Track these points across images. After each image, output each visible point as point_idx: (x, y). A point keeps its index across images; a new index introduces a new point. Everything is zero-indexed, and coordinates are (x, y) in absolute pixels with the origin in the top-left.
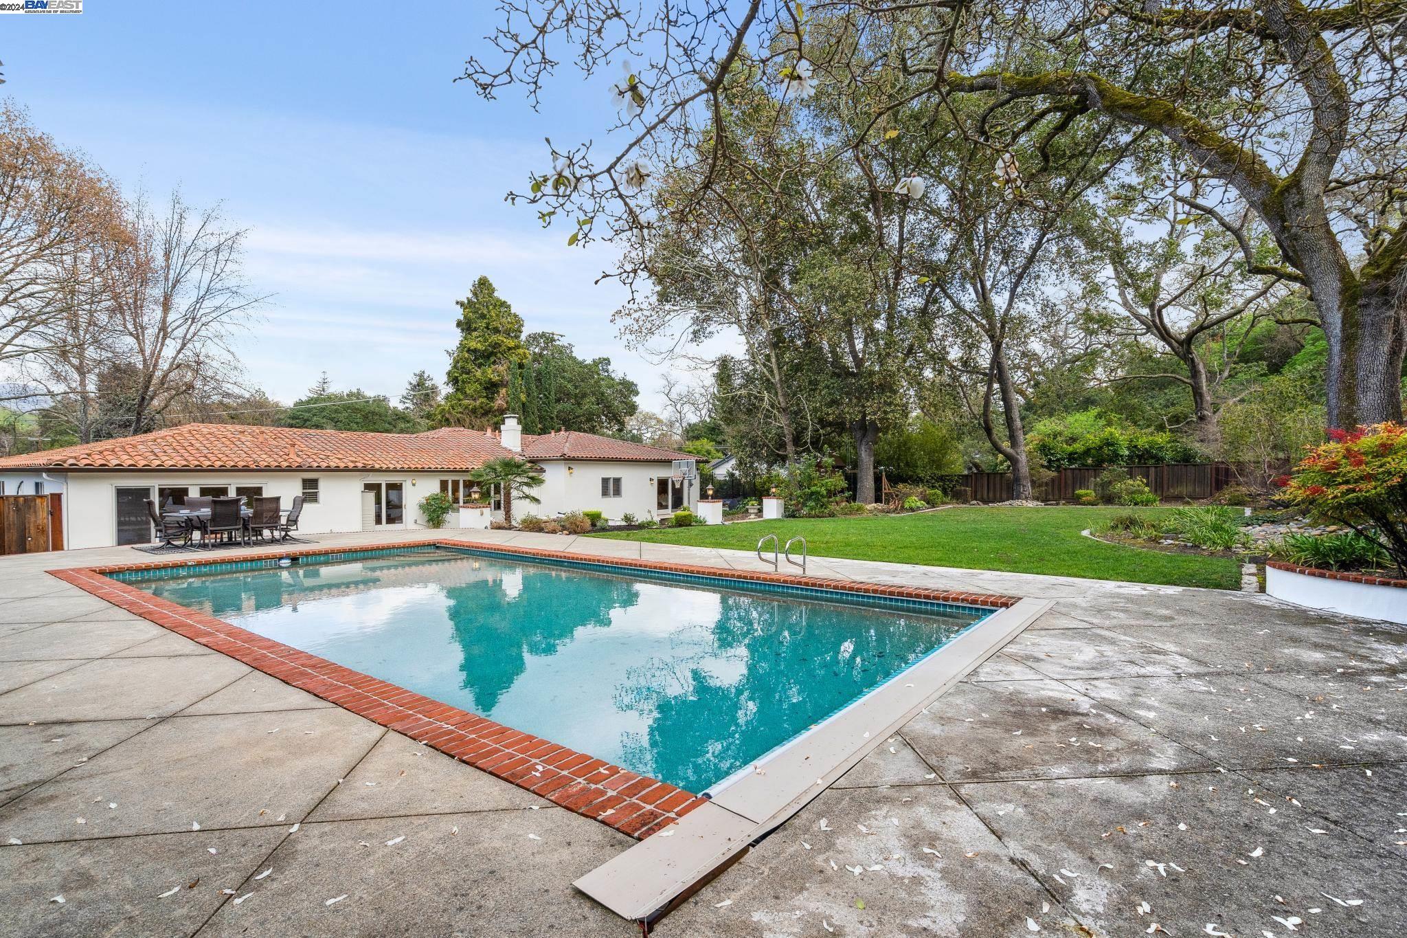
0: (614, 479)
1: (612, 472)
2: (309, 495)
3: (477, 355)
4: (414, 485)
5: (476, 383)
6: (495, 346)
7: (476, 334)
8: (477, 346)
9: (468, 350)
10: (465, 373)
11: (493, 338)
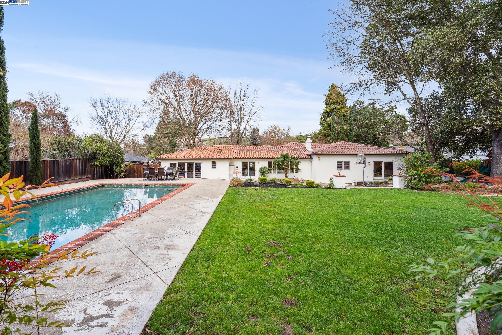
0: (345, 162)
1: (343, 159)
2: (214, 166)
3: (328, 114)
4: (259, 163)
5: (327, 124)
6: (333, 109)
7: (328, 106)
8: (328, 110)
9: (325, 112)
10: (323, 121)
11: (333, 107)
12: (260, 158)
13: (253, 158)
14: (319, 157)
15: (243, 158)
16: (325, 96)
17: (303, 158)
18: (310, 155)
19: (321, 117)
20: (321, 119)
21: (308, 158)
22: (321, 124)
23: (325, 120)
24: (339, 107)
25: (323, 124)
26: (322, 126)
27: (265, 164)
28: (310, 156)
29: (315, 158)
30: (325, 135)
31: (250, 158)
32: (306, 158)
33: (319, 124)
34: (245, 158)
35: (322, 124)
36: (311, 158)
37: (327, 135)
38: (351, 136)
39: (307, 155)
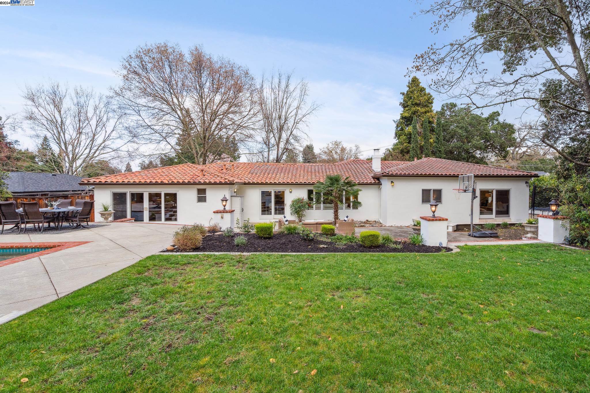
0: (435, 191)
1: (432, 185)
2: (202, 198)
3: (406, 120)
4: (291, 192)
5: (405, 135)
6: (414, 113)
7: (407, 108)
8: (407, 115)
9: (403, 118)
10: (400, 130)
11: (413, 109)
12: (292, 184)
13: (280, 184)
14: (392, 182)
15: (262, 184)
16: (403, 94)
17: (367, 184)
18: (378, 179)
19: (397, 125)
20: (397, 129)
21: (374, 184)
22: (396, 136)
23: (402, 129)
24: (423, 110)
25: (400, 136)
26: (398, 139)
27: (302, 194)
28: (377, 181)
29: (386, 183)
30: (402, 152)
31: (275, 184)
32: (371, 184)
33: (394, 135)
34: (266, 184)
35: (398, 135)
36: (380, 184)
37: (405, 151)
38: (440, 151)
39: (374, 178)
